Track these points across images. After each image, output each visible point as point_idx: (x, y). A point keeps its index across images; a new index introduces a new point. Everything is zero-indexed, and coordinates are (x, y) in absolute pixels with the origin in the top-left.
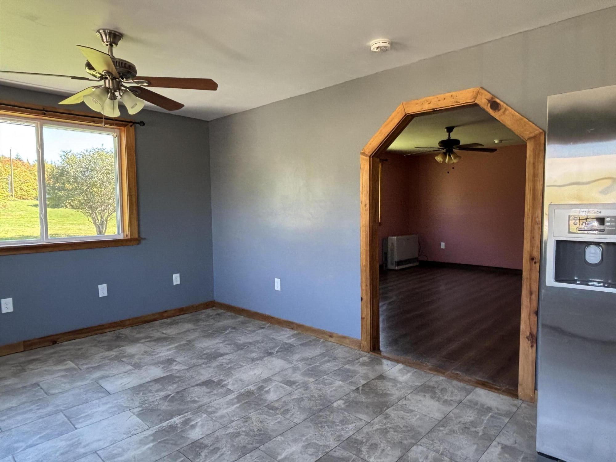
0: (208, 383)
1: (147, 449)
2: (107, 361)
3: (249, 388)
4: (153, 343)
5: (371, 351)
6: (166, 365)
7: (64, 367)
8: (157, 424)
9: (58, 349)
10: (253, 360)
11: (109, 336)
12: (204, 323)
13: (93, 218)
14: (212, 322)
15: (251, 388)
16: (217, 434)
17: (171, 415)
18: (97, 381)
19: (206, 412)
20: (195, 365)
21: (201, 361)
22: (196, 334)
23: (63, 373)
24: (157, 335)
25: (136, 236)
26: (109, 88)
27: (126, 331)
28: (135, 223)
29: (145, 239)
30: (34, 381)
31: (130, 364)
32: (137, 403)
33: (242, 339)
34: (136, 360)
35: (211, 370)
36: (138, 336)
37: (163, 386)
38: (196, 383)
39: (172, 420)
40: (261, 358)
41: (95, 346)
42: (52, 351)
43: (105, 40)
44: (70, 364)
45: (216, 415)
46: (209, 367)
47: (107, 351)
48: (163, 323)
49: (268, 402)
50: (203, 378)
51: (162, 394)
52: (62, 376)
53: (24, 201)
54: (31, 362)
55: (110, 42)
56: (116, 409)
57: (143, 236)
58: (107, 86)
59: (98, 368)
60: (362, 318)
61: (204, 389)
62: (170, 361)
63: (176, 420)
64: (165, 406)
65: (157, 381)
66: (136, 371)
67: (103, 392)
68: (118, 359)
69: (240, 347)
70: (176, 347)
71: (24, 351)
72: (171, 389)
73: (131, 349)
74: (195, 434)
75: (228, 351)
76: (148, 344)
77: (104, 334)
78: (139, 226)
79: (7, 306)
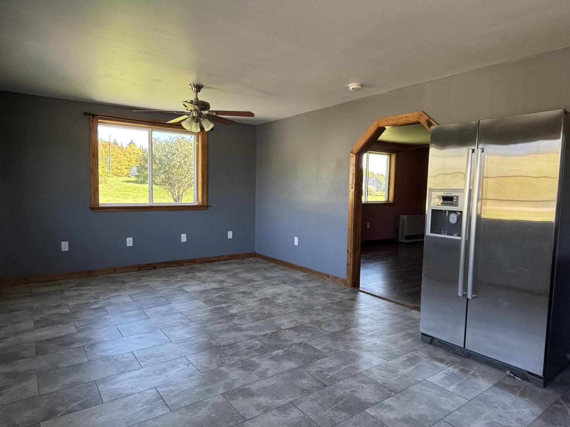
0: (244, 293)
1: (207, 314)
2: (185, 279)
3: (267, 296)
4: (213, 273)
5: (352, 286)
6: (220, 283)
7: (162, 279)
8: (213, 306)
9: (157, 271)
10: (273, 285)
11: (186, 267)
12: (247, 265)
13: (172, 193)
14: (251, 265)
15: (269, 296)
16: (245, 312)
17: (221, 303)
18: (180, 287)
19: (240, 303)
20: (237, 285)
21: (240, 283)
22: (240, 270)
23: (162, 282)
24: (216, 269)
25: (206, 204)
26: (195, 117)
27: (197, 266)
28: (205, 195)
29: (211, 206)
30: (146, 283)
31: (199, 281)
32: (203, 297)
33: (269, 274)
34: (203, 279)
35: (246, 287)
36: (204, 268)
37: (218, 292)
38: (236, 292)
39: (222, 305)
40: (278, 285)
41: (179, 271)
42: (153, 272)
43: (194, 90)
44: (165, 279)
45: (246, 305)
46: (246, 286)
47: (185, 274)
48: (220, 263)
49: (277, 303)
50: (241, 290)
51: (216, 295)
52: (161, 283)
53: (119, 178)
54: (142, 276)
55: (196, 90)
56: (191, 298)
57: (210, 204)
58: (194, 115)
59: (181, 281)
60: (348, 264)
61: (241, 295)
62: (223, 281)
63: (223, 305)
64: (217, 300)
65: (215, 289)
66: (203, 284)
67: (184, 291)
68: (193, 278)
69: (266, 278)
70: (227, 275)
71: (138, 271)
72: (222, 293)
73: (199, 274)
74: (234, 311)
75: (259, 280)
76: (211, 273)
77: (184, 266)
78: (207, 197)
79: (130, 242)
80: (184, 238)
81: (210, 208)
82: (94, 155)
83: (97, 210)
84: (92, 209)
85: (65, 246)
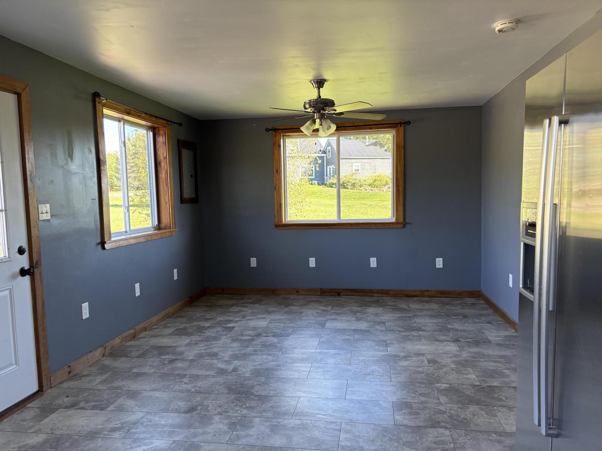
9: (337, 298)
25: (401, 221)
28: (401, 209)
29: (409, 224)
30: (304, 311)
43: (314, 86)
52: (317, 313)
55: (318, 87)
57: (407, 221)
64: (339, 343)
71: (321, 295)
78: (404, 212)
79: (312, 262)
80: (373, 262)
81: (408, 226)
82: (277, 171)
83: (280, 227)
84: (277, 226)
85: (253, 262)
